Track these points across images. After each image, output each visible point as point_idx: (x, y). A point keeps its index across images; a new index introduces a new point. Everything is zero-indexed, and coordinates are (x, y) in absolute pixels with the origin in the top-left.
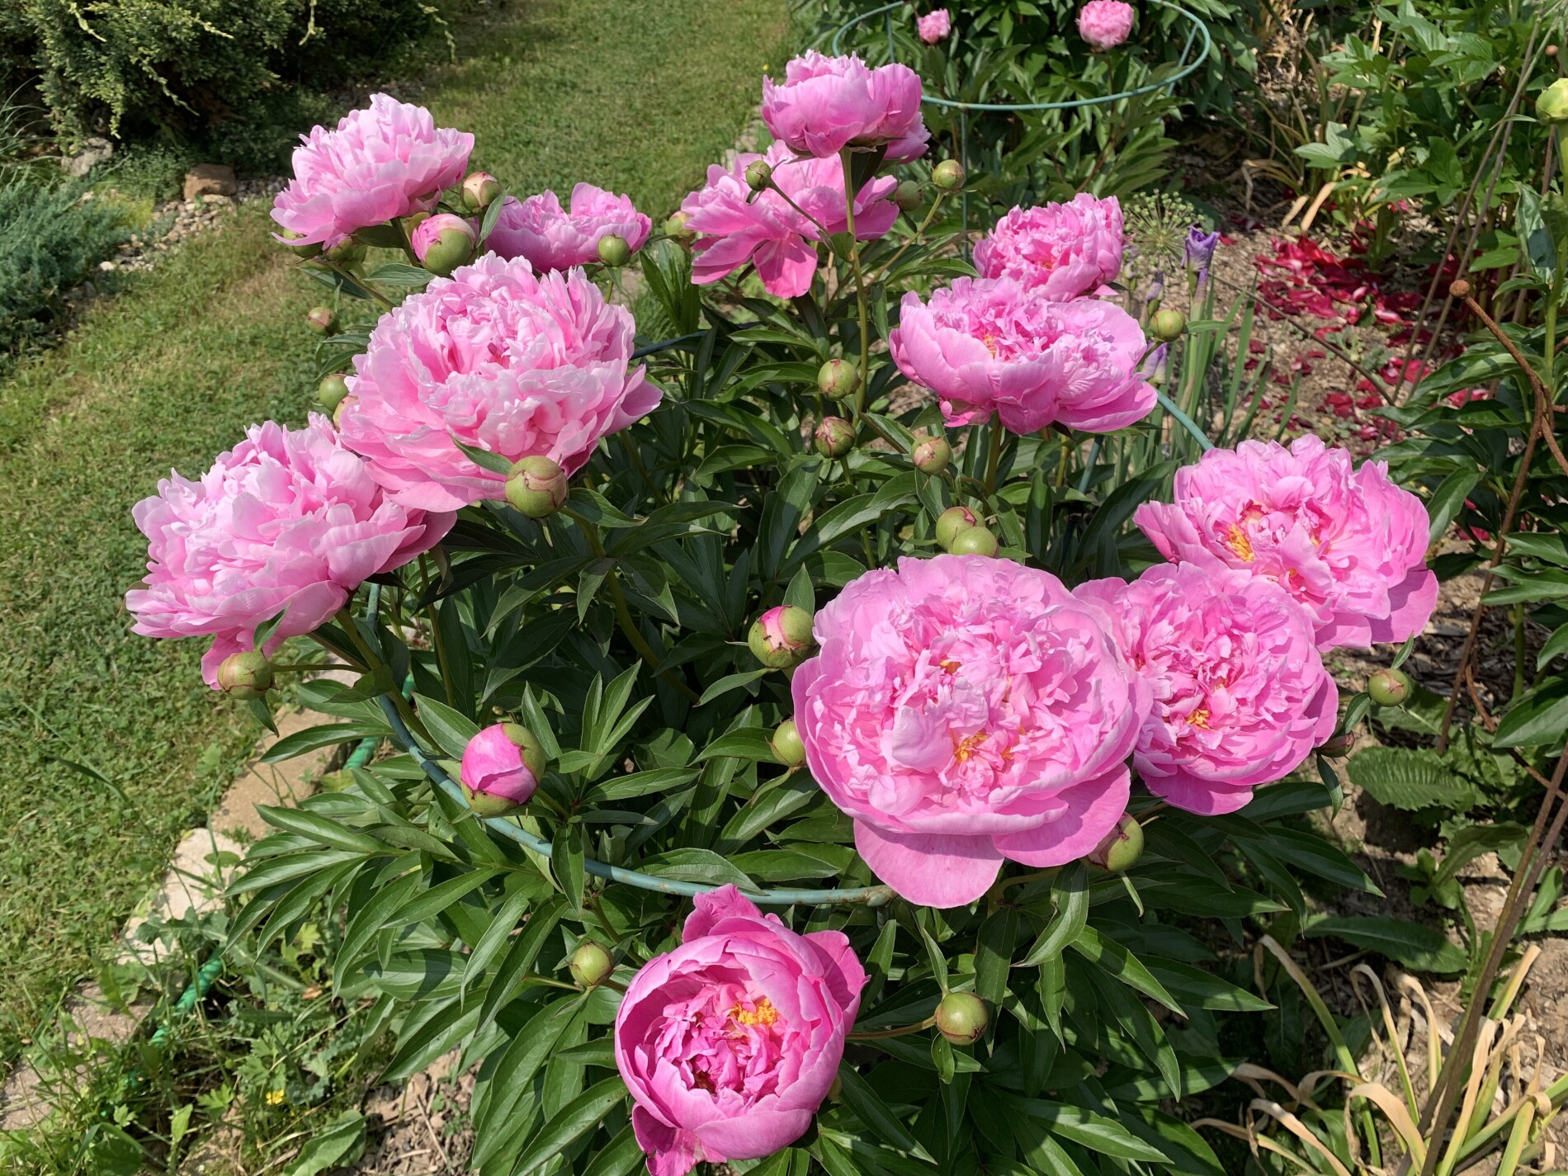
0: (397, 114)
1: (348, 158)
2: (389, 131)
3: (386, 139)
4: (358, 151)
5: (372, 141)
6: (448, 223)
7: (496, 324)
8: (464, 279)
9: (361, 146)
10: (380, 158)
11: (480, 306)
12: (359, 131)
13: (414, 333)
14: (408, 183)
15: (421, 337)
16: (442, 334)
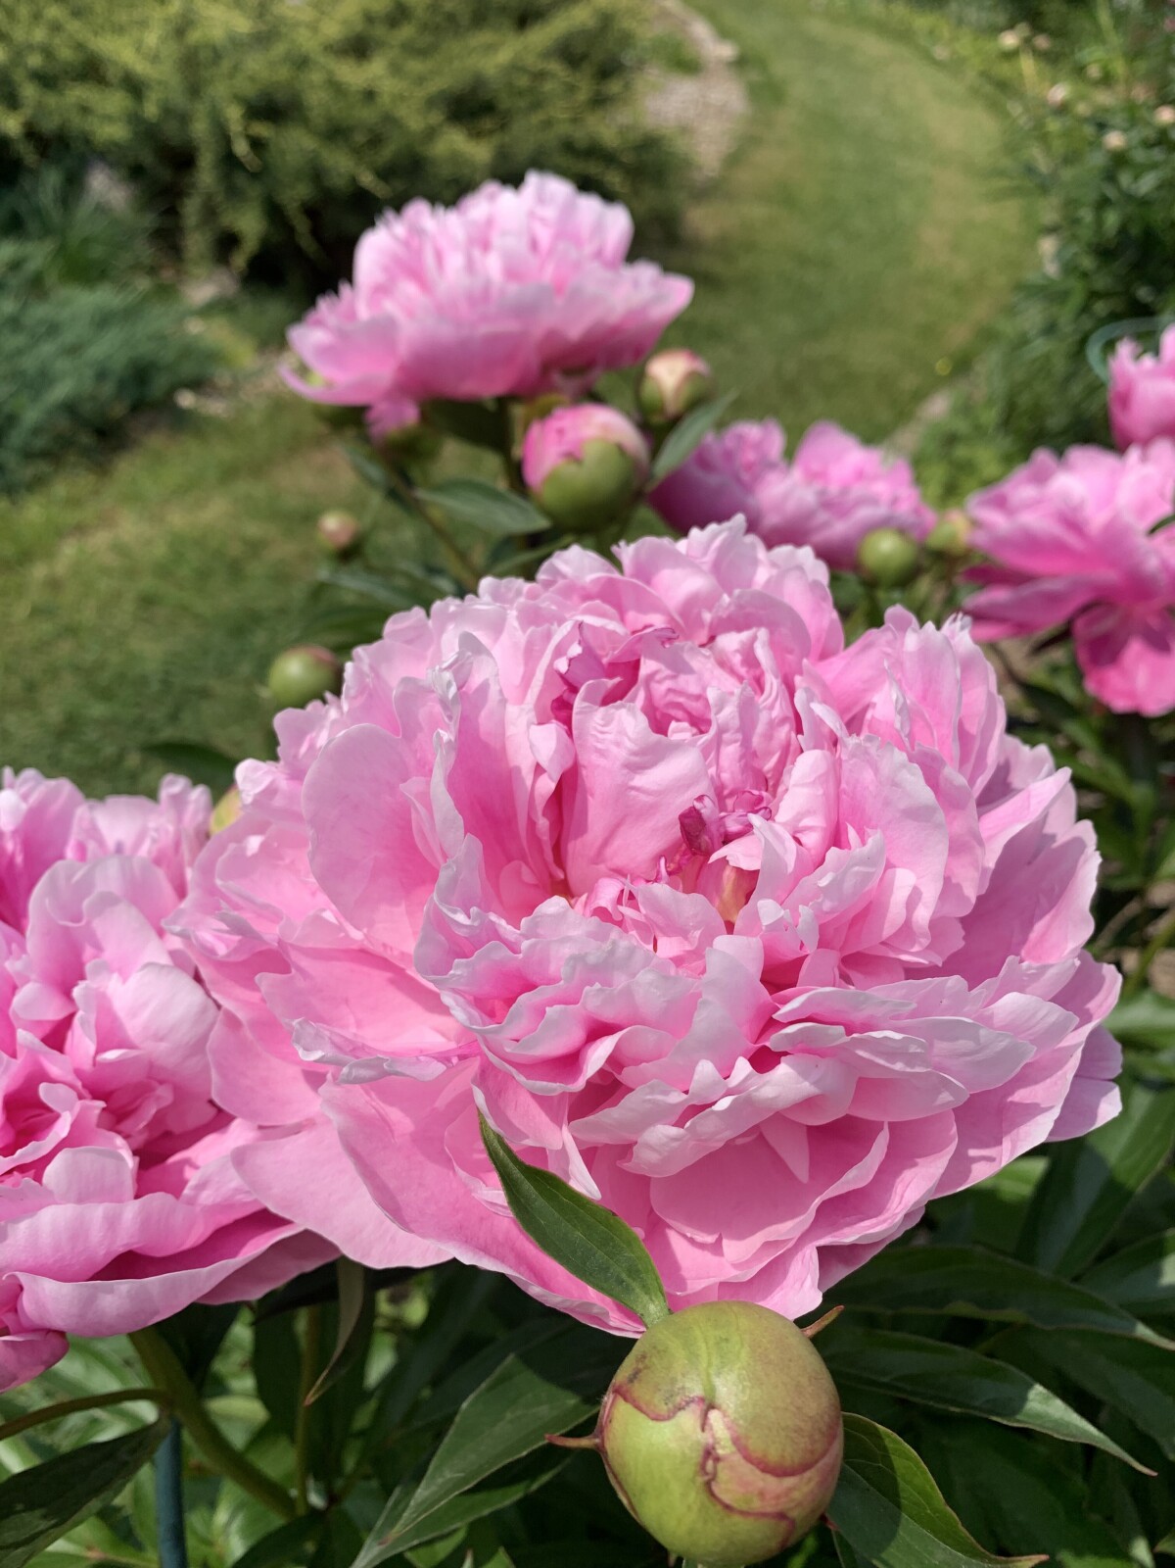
0: (567, 211)
1: (455, 261)
2: (544, 236)
3: (534, 245)
4: (477, 253)
5: (508, 242)
6: (605, 427)
7: (718, 742)
8: (645, 573)
9: (486, 246)
10: (512, 273)
11: (679, 667)
12: (490, 222)
13: (468, 703)
14: (552, 335)
15: (485, 721)
16: (553, 730)
